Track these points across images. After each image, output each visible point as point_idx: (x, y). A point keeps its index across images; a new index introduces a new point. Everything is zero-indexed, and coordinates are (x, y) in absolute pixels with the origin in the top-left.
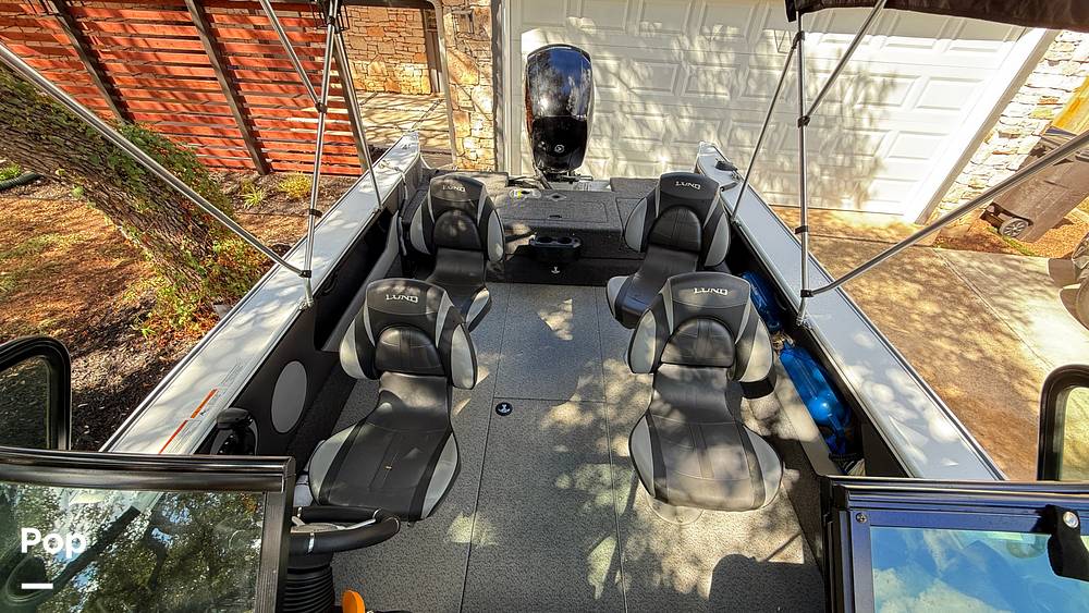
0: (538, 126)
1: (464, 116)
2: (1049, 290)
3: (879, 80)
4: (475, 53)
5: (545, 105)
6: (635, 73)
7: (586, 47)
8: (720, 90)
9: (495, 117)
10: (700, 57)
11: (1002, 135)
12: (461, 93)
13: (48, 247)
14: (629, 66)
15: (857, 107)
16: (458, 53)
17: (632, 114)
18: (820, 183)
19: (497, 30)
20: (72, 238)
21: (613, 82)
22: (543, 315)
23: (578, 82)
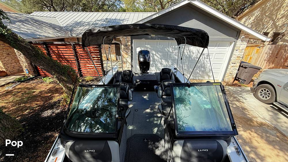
0: (141, 64)
1: (125, 63)
2: (250, 93)
3: (206, 54)
4: (127, 52)
5: (142, 60)
6: (159, 54)
7: (149, 50)
8: (176, 57)
9: (131, 63)
10: (171, 51)
11: (232, 63)
12: (124, 59)
13: (34, 92)
14: (157, 53)
15: (203, 59)
16: (124, 52)
17: (159, 62)
18: (200, 74)
19: (132, 48)
20: (39, 90)
21: (155, 56)
22: (143, 96)
23: (147, 56)
